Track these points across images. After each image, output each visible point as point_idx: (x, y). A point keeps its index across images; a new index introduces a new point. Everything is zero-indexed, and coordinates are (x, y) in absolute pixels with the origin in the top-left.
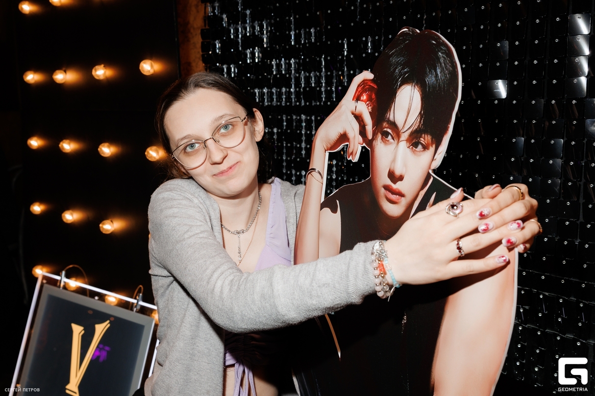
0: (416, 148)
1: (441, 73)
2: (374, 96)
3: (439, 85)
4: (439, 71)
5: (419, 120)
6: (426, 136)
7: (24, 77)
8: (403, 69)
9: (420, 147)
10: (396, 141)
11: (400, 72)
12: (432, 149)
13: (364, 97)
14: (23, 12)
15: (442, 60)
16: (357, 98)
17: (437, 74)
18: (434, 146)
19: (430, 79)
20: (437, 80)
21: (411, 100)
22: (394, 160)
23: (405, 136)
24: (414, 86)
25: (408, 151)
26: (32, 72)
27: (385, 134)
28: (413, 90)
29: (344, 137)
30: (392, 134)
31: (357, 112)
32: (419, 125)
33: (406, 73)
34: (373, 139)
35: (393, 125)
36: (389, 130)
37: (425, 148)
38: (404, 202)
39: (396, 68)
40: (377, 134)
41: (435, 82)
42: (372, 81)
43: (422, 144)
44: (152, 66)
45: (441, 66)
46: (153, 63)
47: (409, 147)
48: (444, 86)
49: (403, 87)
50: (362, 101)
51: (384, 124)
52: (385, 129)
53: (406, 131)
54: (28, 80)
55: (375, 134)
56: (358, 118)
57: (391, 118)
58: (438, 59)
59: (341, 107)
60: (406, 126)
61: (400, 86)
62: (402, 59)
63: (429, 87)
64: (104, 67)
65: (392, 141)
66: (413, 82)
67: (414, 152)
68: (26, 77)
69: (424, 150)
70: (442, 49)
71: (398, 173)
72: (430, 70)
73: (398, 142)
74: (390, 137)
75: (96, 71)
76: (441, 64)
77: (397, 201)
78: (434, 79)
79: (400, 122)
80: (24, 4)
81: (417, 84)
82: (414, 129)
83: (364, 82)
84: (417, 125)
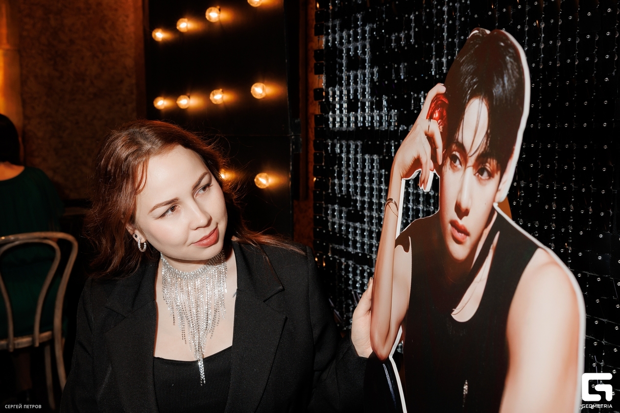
0: (482, 175)
1: (508, 81)
2: (445, 114)
3: (506, 96)
4: (506, 79)
5: (485, 141)
6: (492, 161)
7: (155, 102)
8: (472, 79)
9: (485, 174)
10: (463, 167)
11: (469, 83)
12: (497, 177)
13: (436, 115)
14: (157, 40)
15: (509, 66)
16: (430, 117)
17: (504, 84)
18: (499, 173)
19: (497, 90)
20: (504, 91)
21: (479, 117)
22: (460, 191)
23: (471, 161)
24: (482, 100)
25: (474, 178)
26: (162, 98)
27: (454, 159)
28: (481, 104)
29: (417, 163)
30: (460, 158)
31: (430, 133)
32: (485, 148)
33: (475, 83)
34: (443, 164)
35: (461, 148)
36: (457, 154)
37: (491, 175)
38: (469, 241)
39: (466, 78)
40: (447, 158)
41: (502, 94)
42: (445, 95)
43: (488, 171)
44: (263, 89)
45: (508, 73)
46: (264, 86)
47: (475, 175)
48: (511, 97)
49: (472, 101)
50: (435, 119)
51: (453, 147)
52: (454, 153)
53: (474, 154)
54: (159, 106)
55: (444, 159)
56: (431, 139)
57: (460, 139)
58: (506, 63)
59: (416, 128)
60: (473, 148)
61: (470, 99)
62: (472, 67)
63: (496, 100)
64: (222, 91)
65: (459, 166)
66: (482, 94)
67: (480, 180)
68: (157, 103)
69: (489, 178)
70: (509, 52)
71: (464, 206)
72: (498, 79)
73: (465, 169)
74: (458, 162)
75: (214, 95)
76: (508, 71)
77: (462, 241)
78: (501, 89)
79: (467, 145)
80: (158, 32)
81: (484, 97)
82: (481, 152)
83: (438, 96)
84: (484, 147)
